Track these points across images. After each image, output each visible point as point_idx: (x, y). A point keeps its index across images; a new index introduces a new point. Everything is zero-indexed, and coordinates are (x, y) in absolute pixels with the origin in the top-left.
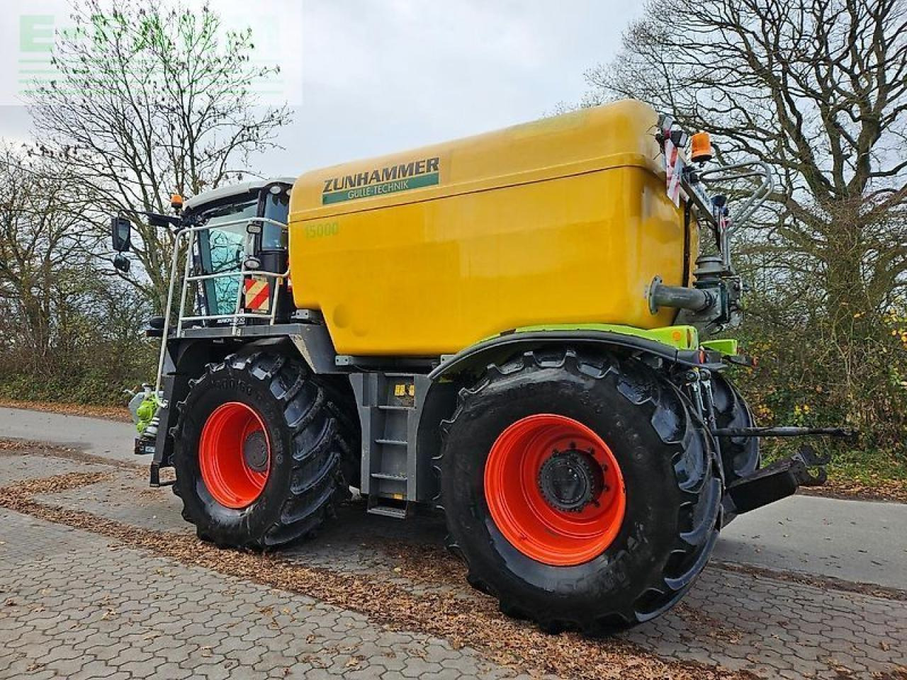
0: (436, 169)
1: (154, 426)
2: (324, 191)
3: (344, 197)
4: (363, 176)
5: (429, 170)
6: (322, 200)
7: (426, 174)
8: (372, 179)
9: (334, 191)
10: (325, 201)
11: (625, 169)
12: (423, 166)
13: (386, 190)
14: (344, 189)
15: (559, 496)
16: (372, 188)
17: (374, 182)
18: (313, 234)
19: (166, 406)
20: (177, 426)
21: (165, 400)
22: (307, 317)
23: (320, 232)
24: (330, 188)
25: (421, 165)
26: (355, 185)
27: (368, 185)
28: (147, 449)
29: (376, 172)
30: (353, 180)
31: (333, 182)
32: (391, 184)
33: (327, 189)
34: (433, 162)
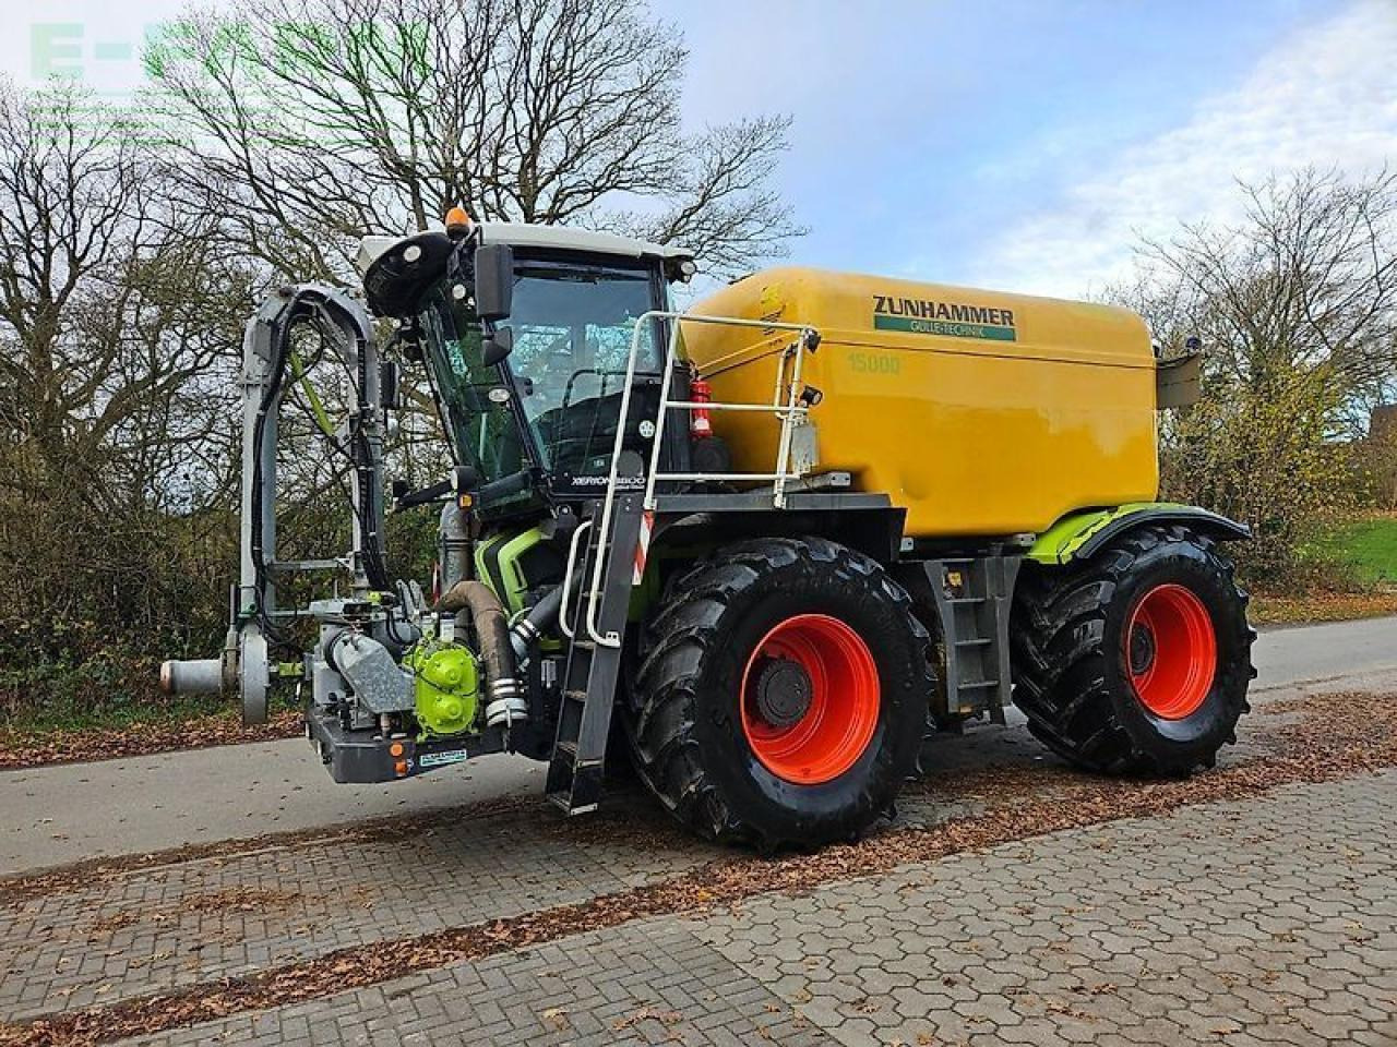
1: (508, 695)
2: (876, 311)
3: (904, 326)
5: (1004, 323)
6: (873, 321)
7: (1001, 325)
8: (939, 313)
9: (889, 314)
10: (880, 323)
12: (998, 316)
13: (958, 332)
14: (903, 316)
16: (941, 324)
17: (942, 318)
18: (861, 365)
19: (616, 643)
20: (694, 672)
21: (609, 633)
22: (848, 483)
23: (873, 367)
24: (883, 309)
25: (995, 313)
26: (918, 315)
27: (935, 320)
28: (424, 761)
29: (942, 305)
30: (915, 307)
31: (886, 302)
32: (964, 325)
33: (879, 309)
34: (1007, 314)
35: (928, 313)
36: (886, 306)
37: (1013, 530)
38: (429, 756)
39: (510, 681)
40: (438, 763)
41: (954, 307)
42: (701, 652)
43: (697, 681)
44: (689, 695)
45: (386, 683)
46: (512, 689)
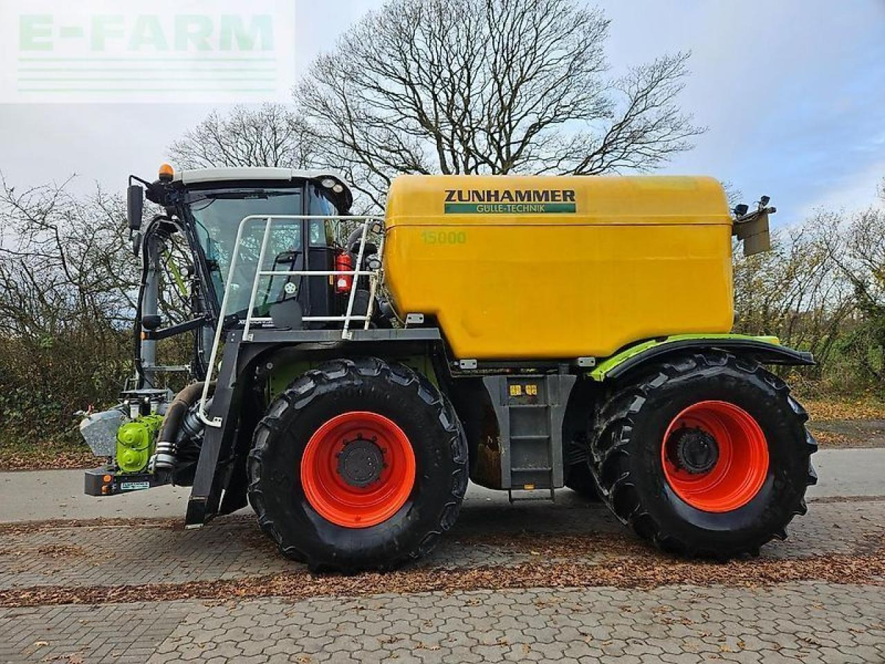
0: (573, 200)
1: (164, 452)
2: (446, 200)
3: (471, 209)
4: (493, 193)
5: (565, 200)
6: (444, 209)
7: (562, 202)
8: (503, 197)
9: (458, 202)
10: (448, 209)
11: (727, 226)
12: (559, 196)
13: (520, 210)
14: (471, 202)
15: (695, 464)
16: (505, 205)
17: (506, 201)
18: (432, 240)
19: (218, 424)
20: (263, 446)
21: (215, 418)
22: (422, 321)
23: (442, 240)
24: (453, 198)
25: (556, 193)
26: (484, 200)
27: (500, 202)
28: (123, 486)
29: (507, 192)
30: (481, 195)
31: (456, 193)
32: (526, 205)
33: (449, 199)
34: (568, 193)
35: (493, 198)
36: (455, 196)
37: (576, 355)
38: (127, 484)
39: (168, 444)
40: (131, 488)
41: (518, 192)
42: (268, 433)
43: (264, 453)
44: (259, 461)
45: (102, 439)
46: (167, 449)
